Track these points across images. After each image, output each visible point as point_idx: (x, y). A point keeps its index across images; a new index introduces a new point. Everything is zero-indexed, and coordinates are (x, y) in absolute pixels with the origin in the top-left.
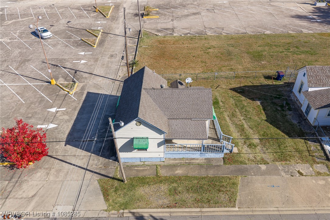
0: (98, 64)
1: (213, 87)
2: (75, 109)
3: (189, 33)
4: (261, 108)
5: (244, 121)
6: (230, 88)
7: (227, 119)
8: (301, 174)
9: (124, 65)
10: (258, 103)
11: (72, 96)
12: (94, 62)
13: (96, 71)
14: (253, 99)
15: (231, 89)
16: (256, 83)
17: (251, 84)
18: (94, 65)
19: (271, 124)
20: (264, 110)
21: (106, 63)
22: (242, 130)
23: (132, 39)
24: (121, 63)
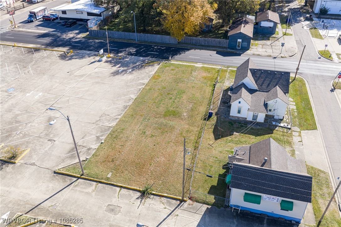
1: (210, 148)
3: (98, 138)
4: (242, 134)
8: (300, 142)
9: (141, 201)
10: (236, 133)
14: (231, 134)
15: (216, 140)
16: (210, 127)
17: (212, 129)
19: (259, 136)
20: (245, 134)
23: (74, 184)
24: (134, 203)
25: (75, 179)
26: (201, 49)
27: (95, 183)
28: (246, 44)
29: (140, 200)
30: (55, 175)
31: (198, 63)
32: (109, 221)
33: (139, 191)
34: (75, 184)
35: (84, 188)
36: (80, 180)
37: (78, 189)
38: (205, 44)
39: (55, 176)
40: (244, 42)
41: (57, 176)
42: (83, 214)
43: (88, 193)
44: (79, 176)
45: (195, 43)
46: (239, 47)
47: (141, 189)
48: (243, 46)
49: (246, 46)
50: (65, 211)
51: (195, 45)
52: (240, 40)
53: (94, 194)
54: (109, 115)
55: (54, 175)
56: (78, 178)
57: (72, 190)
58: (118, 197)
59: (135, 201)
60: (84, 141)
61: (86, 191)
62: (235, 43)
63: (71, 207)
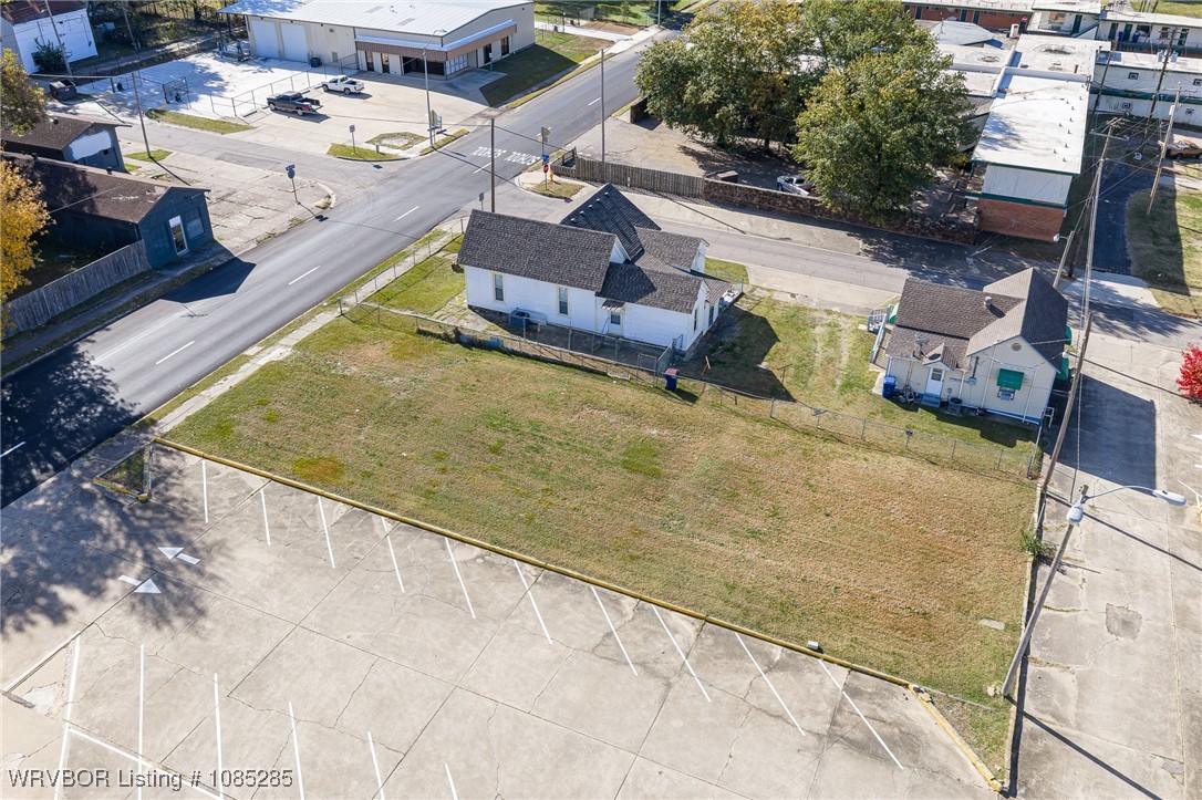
0: (1170, 594)
1: (831, 415)
2: (1171, 460)
3: (771, 667)
4: (766, 358)
5: (819, 349)
6: (796, 405)
7: (845, 359)
8: (793, 295)
9: (1069, 565)
10: (763, 365)
11: (1197, 495)
12: (1188, 608)
13: (1163, 564)
14: (768, 373)
15: (794, 401)
16: (728, 398)
17: (741, 399)
18: (1180, 592)
19: (776, 336)
20: (765, 354)
21: (1141, 591)
22: (832, 341)
23: (1054, 724)
24: (1084, 580)
25: (1027, 723)
26: (102, 324)
27: (1031, 668)
28: (197, 222)
29: (1066, 567)
30: (1021, 791)
31: (249, 352)
32: (1167, 630)
33: (1035, 566)
34: (1053, 720)
35: (1063, 692)
36: (1029, 707)
37: (1070, 711)
38: (68, 303)
39: (1028, 790)
40: (190, 220)
41: (1025, 784)
42: (1171, 689)
43: (1082, 683)
44: (1014, 708)
45: (28, 323)
46: (183, 247)
47: (1031, 559)
48: (192, 236)
49: (201, 231)
50: (1180, 735)
51: (33, 331)
52: (175, 221)
53: (1079, 669)
54: (609, 635)
55: (1024, 796)
56: (1021, 713)
57: (1083, 726)
58: (1074, 610)
59: (1071, 577)
60: (801, 714)
61: (1072, 689)
62: (165, 238)
63: (1157, 720)
